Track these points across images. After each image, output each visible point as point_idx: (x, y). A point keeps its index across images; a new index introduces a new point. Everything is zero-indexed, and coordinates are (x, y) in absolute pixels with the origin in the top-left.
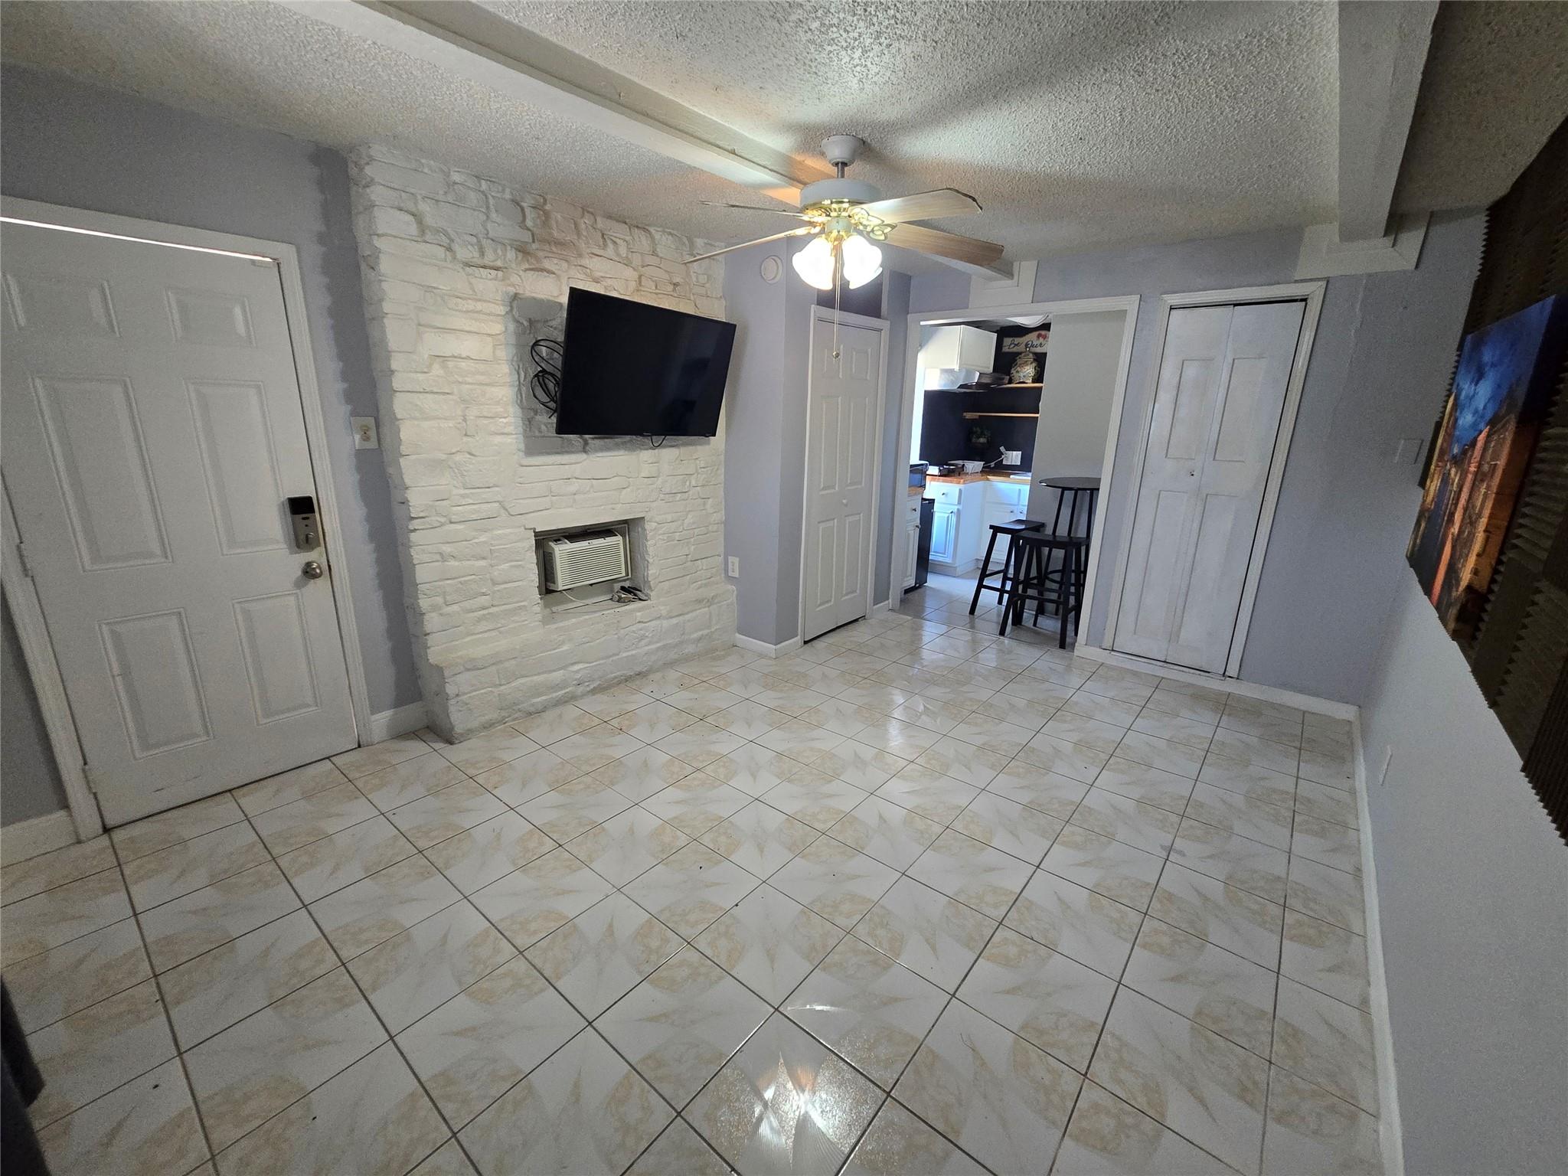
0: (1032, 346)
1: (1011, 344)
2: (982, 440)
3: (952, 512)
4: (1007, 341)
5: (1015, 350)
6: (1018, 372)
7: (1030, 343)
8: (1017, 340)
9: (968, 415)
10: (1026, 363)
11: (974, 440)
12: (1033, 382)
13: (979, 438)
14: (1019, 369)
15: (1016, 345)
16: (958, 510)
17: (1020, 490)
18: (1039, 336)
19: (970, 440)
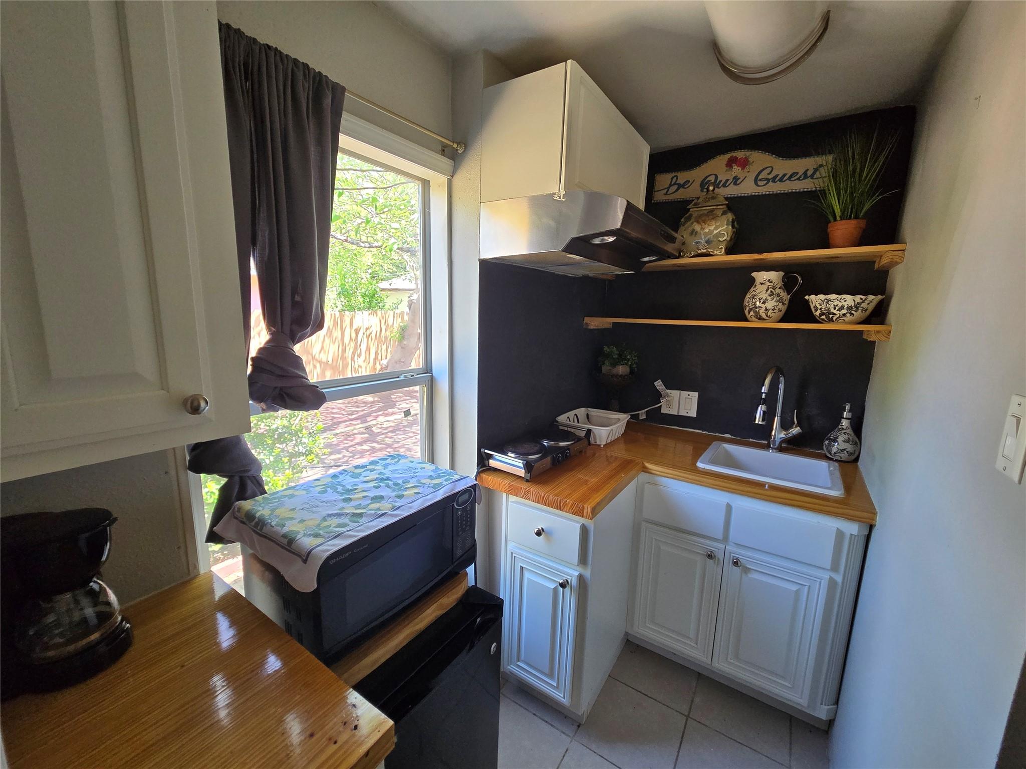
0: (716, 185)
1: (671, 185)
2: (622, 370)
3: (563, 585)
4: (664, 180)
5: (681, 195)
6: (693, 233)
7: (712, 179)
8: (682, 177)
9: (596, 323)
10: (711, 216)
11: (605, 369)
12: (729, 251)
13: (614, 364)
14: (697, 227)
15: (681, 186)
16: (581, 578)
17: (729, 507)
18: (730, 164)
19: (599, 370)
